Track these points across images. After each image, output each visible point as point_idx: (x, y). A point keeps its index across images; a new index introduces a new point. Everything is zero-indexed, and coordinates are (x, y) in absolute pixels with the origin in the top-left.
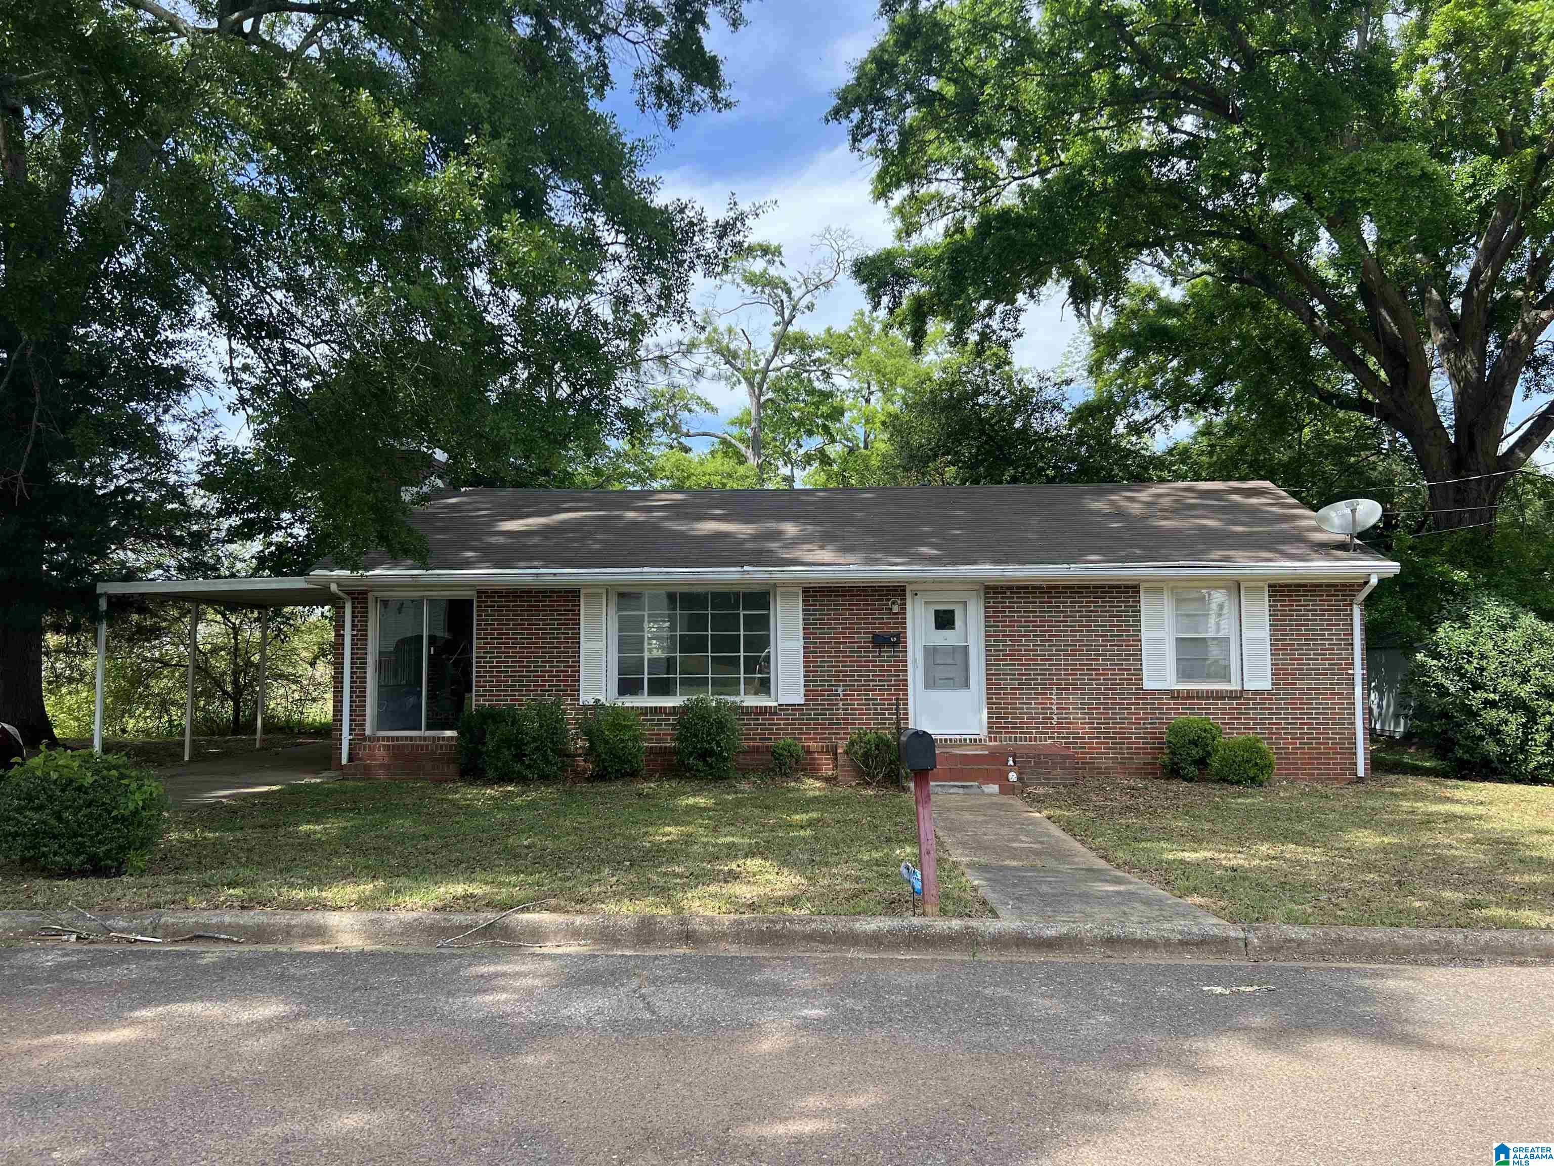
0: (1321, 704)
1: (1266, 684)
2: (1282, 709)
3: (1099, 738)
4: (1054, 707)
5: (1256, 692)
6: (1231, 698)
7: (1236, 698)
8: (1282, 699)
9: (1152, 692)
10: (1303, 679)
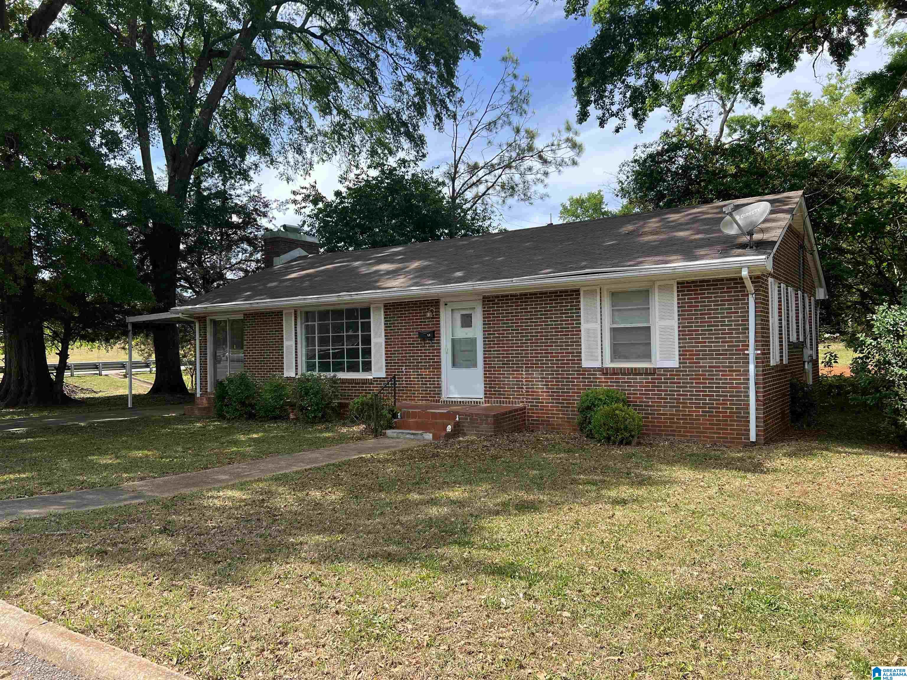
0: (721, 379)
1: (674, 363)
2: (688, 383)
3: (553, 403)
4: (524, 380)
5: (666, 370)
6: (646, 374)
7: (650, 374)
8: (688, 375)
9: (588, 370)
10: (706, 359)
